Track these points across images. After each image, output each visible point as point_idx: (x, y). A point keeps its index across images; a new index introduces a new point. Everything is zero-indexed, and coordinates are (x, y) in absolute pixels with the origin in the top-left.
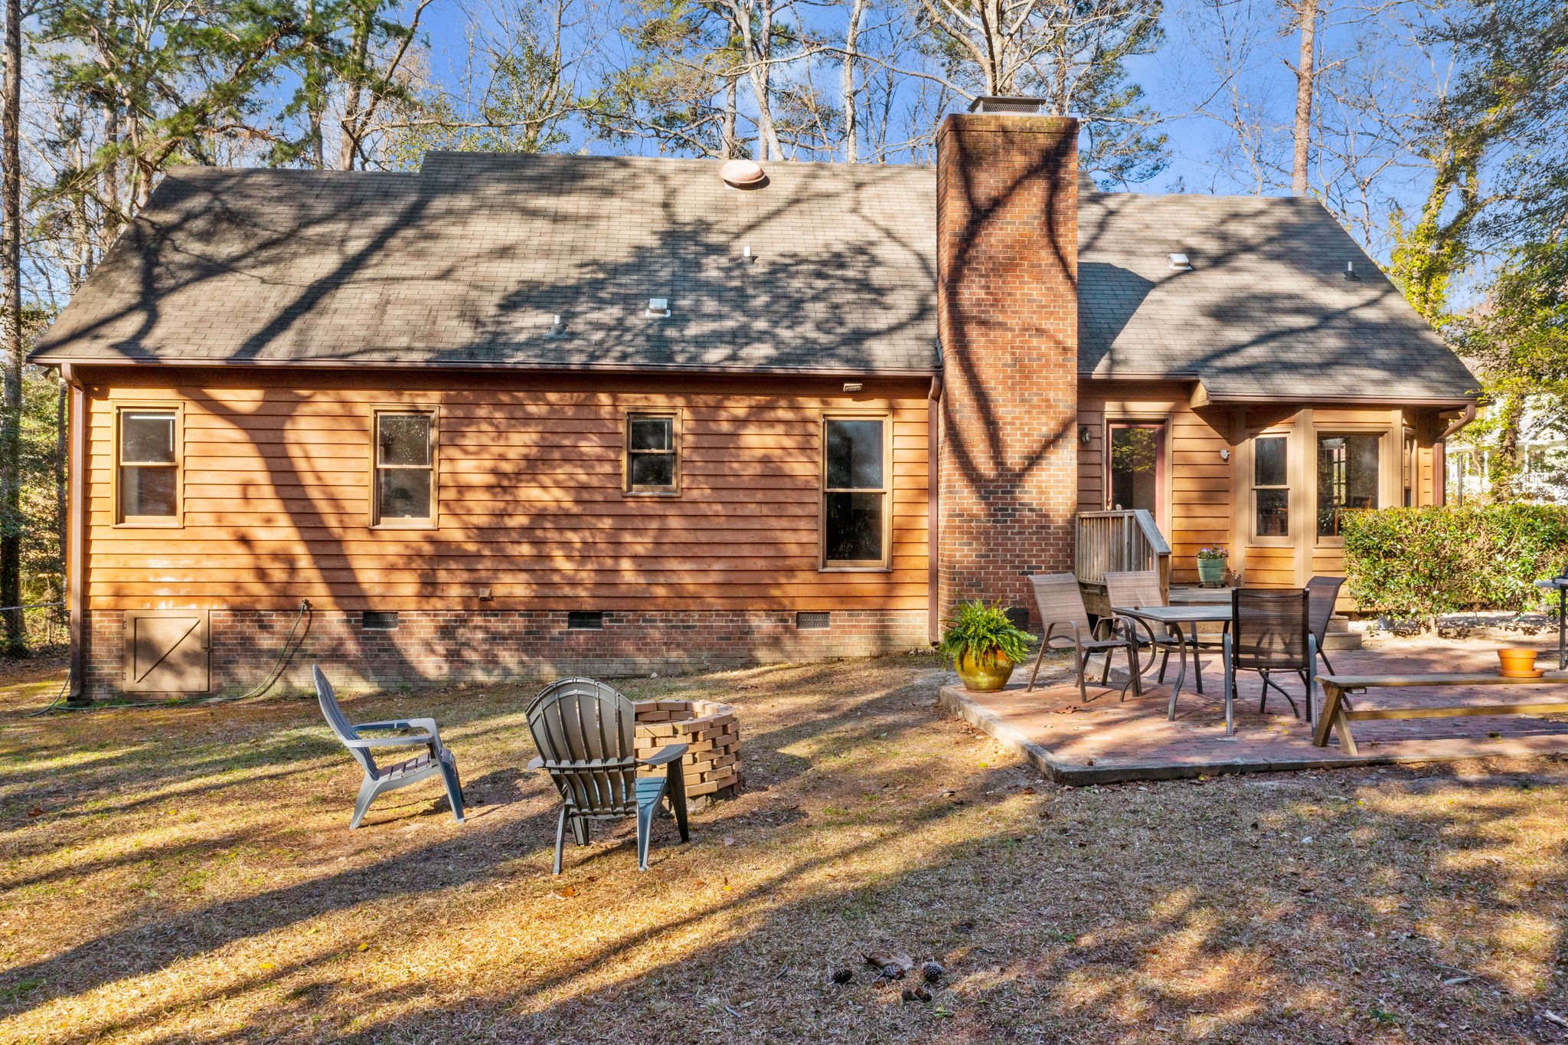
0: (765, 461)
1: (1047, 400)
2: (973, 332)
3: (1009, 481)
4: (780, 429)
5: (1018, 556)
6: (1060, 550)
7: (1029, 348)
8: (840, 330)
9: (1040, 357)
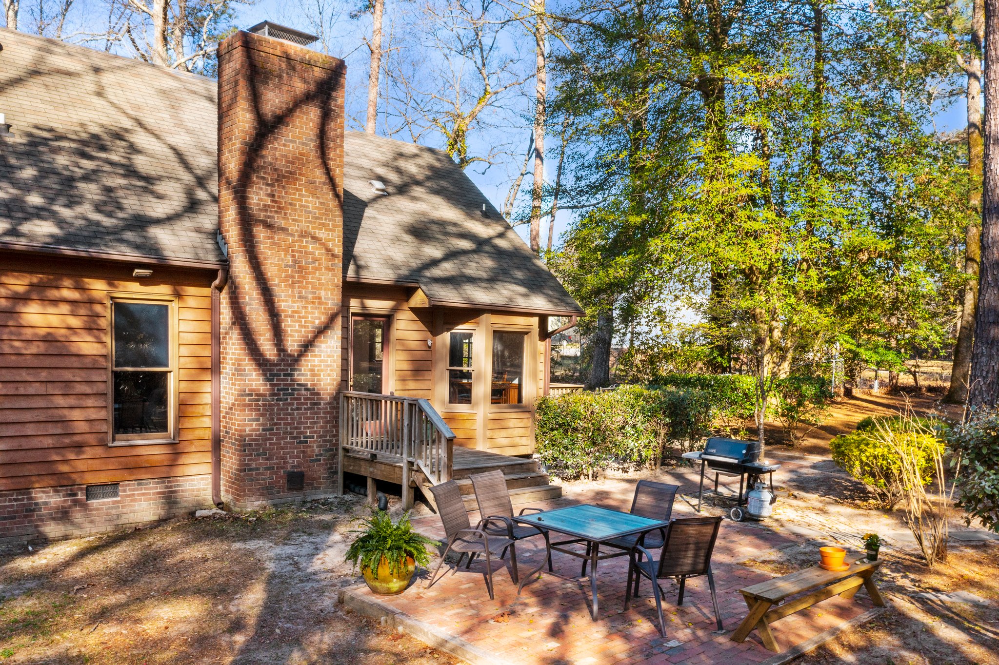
0: (49, 339)
1: (320, 298)
2: (260, 233)
3: (290, 365)
4: (65, 308)
5: (296, 428)
6: (327, 422)
7: (306, 253)
8: (121, 215)
9: (315, 260)
